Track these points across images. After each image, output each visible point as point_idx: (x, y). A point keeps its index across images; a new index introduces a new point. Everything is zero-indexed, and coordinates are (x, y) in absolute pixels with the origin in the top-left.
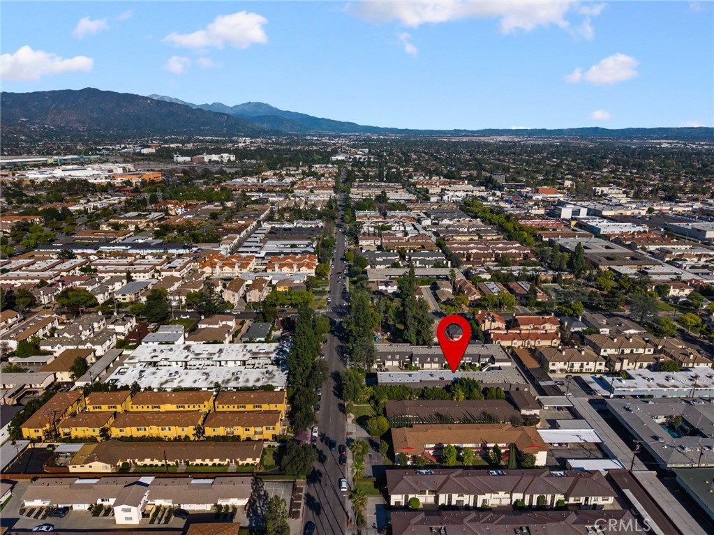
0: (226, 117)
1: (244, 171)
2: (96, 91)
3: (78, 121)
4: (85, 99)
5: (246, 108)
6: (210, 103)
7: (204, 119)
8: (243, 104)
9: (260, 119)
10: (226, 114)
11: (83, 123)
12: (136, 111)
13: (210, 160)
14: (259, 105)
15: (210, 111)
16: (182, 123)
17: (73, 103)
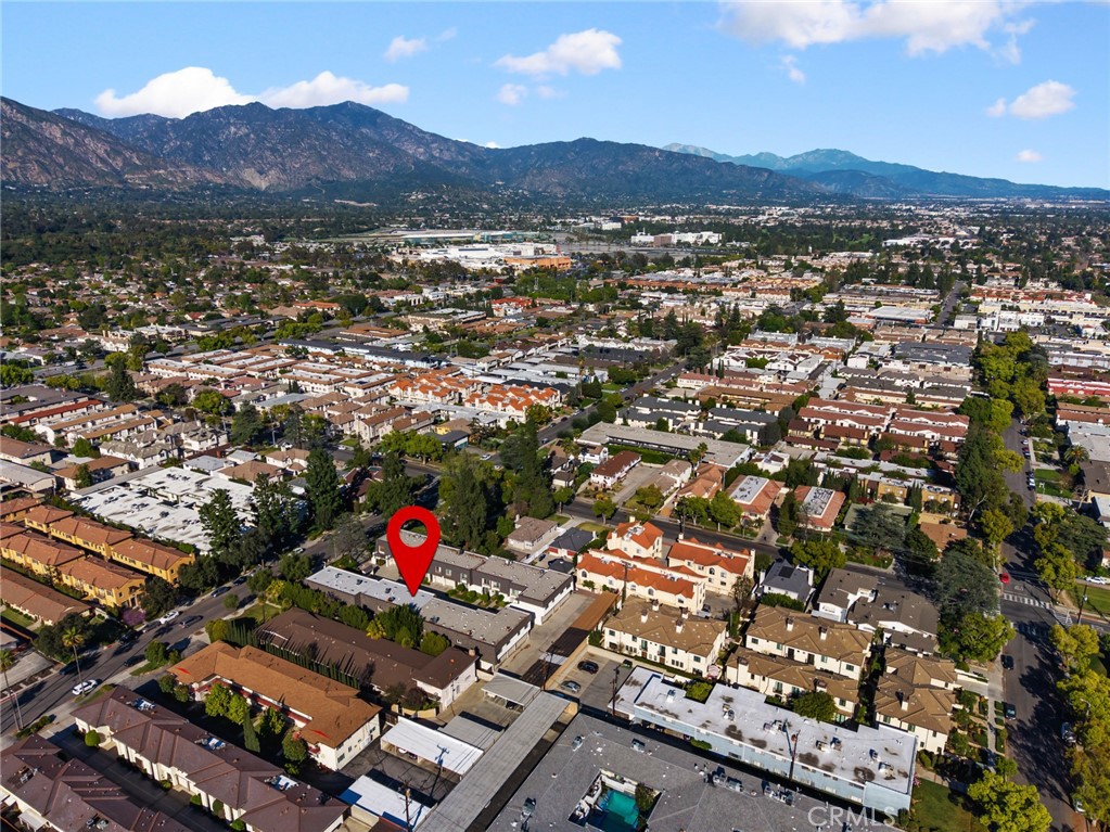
0: (766, 175)
1: (699, 259)
2: (592, 141)
3: (560, 184)
4: (577, 153)
5: (811, 159)
6: (754, 153)
7: (730, 179)
8: (807, 153)
9: (826, 176)
10: (766, 170)
11: (565, 186)
12: (637, 169)
13: (679, 241)
14: (832, 153)
15: (743, 166)
16: (696, 185)
17: (561, 159)
